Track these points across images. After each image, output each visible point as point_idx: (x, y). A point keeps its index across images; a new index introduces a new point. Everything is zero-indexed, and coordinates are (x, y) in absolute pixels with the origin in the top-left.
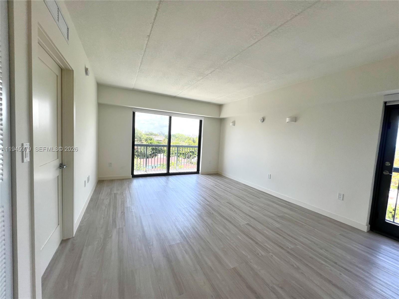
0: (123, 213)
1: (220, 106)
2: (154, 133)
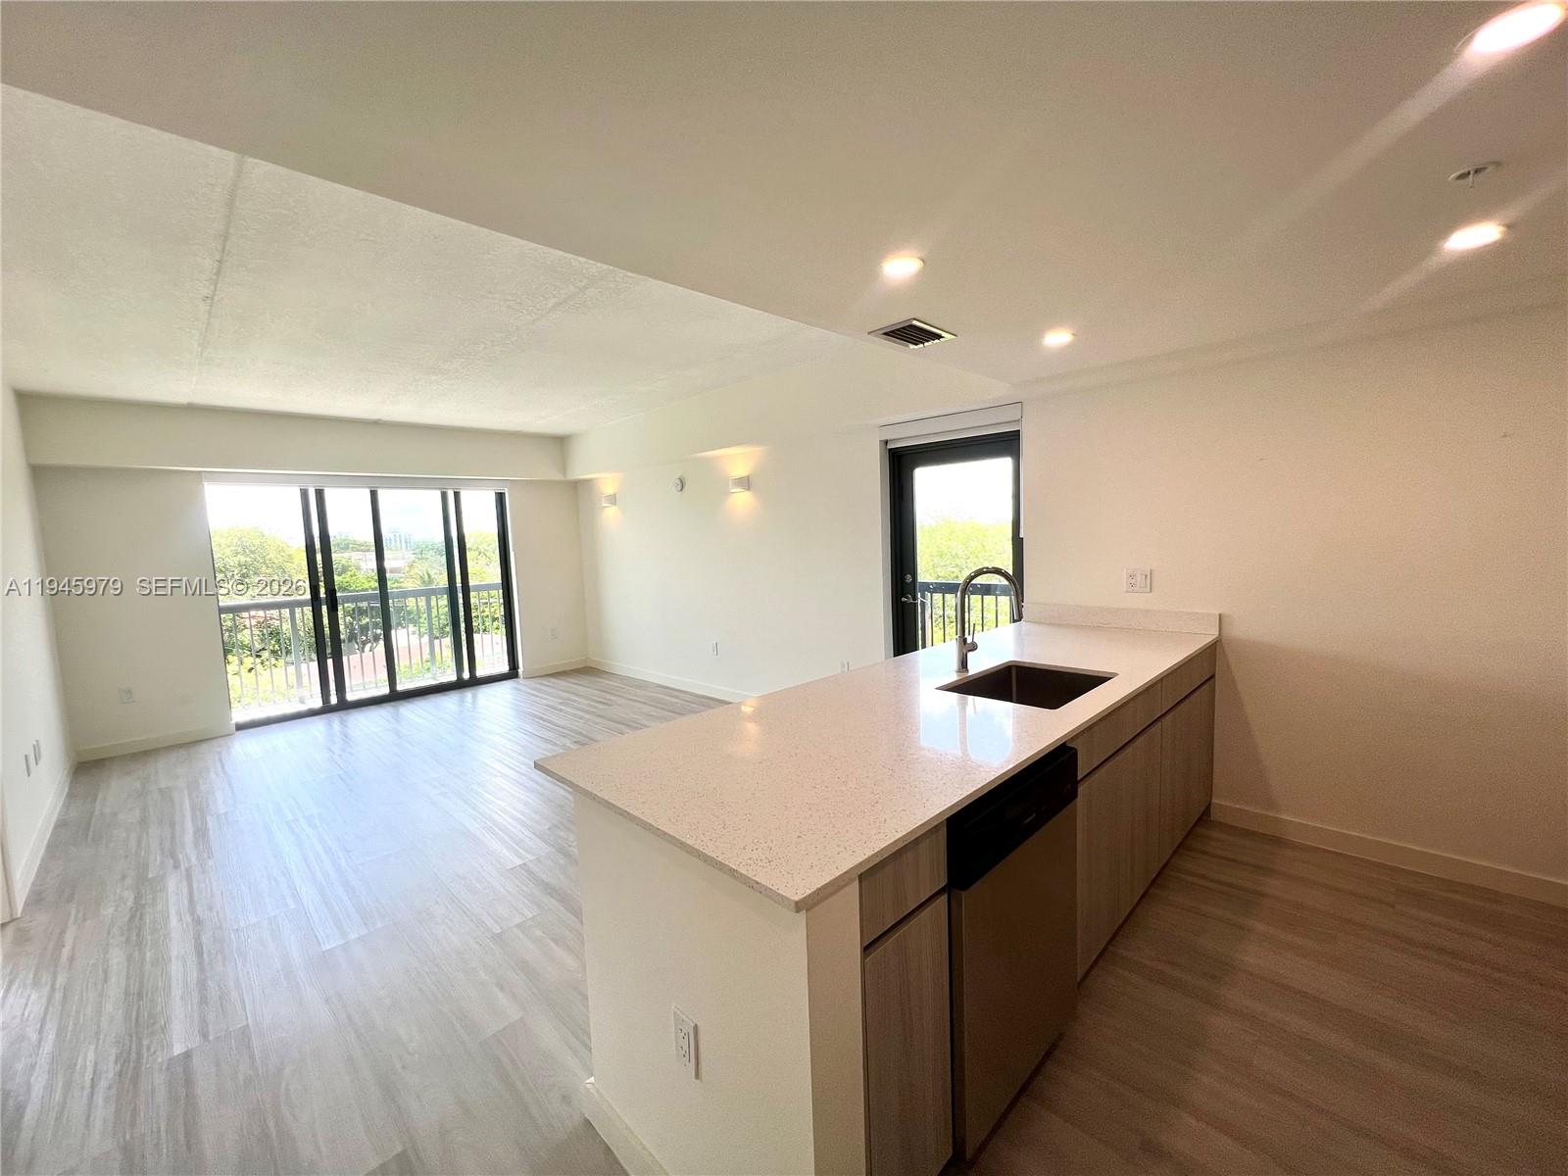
0: (201, 833)
1: (560, 444)
2: (356, 538)
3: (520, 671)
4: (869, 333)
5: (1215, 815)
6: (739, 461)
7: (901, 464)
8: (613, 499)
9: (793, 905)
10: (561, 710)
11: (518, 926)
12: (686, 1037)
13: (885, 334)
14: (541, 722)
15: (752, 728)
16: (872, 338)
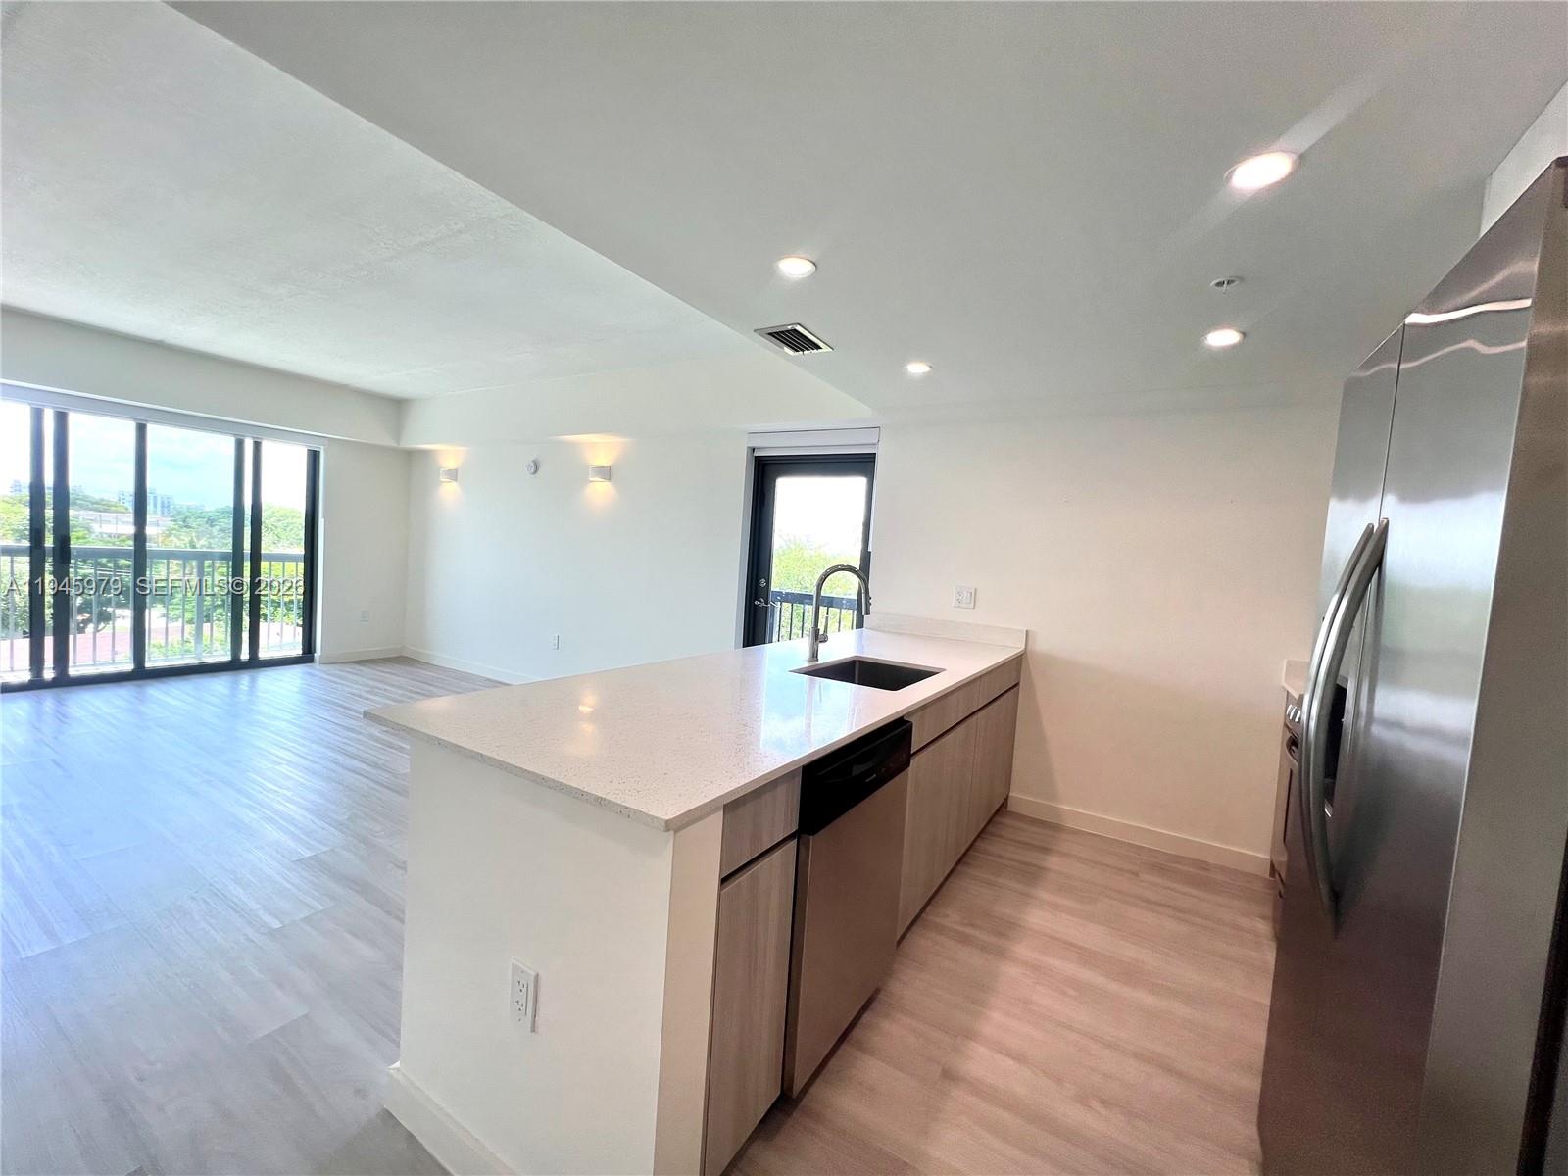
1: (396, 407)
3: (317, 655)
4: (755, 331)
5: (1012, 807)
6: (601, 449)
7: (765, 471)
8: (453, 475)
9: (663, 824)
10: (367, 699)
11: (307, 920)
12: (524, 990)
13: (770, 334)
14: (342, 709)
15: (588, 728)
16: (756, 335)
